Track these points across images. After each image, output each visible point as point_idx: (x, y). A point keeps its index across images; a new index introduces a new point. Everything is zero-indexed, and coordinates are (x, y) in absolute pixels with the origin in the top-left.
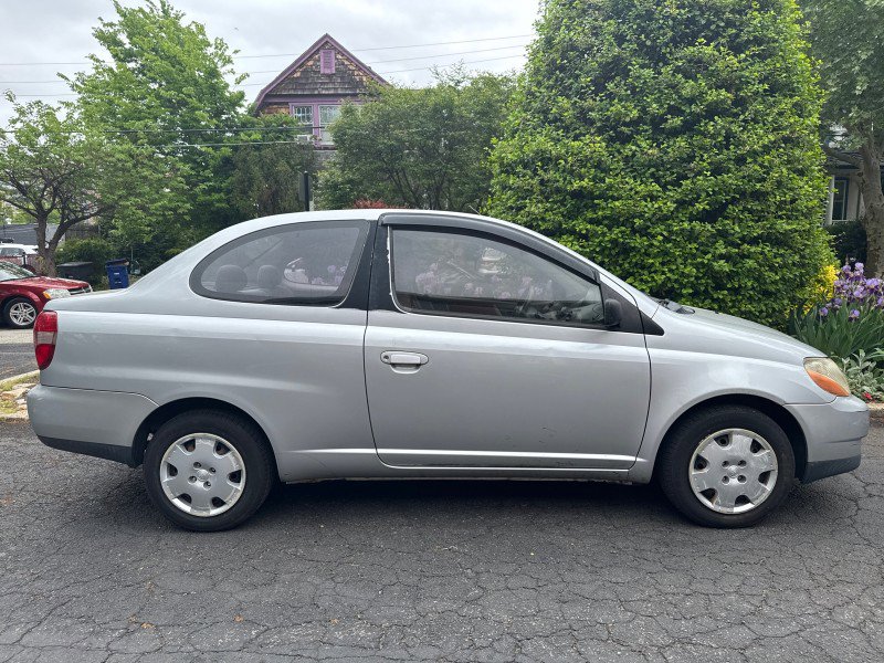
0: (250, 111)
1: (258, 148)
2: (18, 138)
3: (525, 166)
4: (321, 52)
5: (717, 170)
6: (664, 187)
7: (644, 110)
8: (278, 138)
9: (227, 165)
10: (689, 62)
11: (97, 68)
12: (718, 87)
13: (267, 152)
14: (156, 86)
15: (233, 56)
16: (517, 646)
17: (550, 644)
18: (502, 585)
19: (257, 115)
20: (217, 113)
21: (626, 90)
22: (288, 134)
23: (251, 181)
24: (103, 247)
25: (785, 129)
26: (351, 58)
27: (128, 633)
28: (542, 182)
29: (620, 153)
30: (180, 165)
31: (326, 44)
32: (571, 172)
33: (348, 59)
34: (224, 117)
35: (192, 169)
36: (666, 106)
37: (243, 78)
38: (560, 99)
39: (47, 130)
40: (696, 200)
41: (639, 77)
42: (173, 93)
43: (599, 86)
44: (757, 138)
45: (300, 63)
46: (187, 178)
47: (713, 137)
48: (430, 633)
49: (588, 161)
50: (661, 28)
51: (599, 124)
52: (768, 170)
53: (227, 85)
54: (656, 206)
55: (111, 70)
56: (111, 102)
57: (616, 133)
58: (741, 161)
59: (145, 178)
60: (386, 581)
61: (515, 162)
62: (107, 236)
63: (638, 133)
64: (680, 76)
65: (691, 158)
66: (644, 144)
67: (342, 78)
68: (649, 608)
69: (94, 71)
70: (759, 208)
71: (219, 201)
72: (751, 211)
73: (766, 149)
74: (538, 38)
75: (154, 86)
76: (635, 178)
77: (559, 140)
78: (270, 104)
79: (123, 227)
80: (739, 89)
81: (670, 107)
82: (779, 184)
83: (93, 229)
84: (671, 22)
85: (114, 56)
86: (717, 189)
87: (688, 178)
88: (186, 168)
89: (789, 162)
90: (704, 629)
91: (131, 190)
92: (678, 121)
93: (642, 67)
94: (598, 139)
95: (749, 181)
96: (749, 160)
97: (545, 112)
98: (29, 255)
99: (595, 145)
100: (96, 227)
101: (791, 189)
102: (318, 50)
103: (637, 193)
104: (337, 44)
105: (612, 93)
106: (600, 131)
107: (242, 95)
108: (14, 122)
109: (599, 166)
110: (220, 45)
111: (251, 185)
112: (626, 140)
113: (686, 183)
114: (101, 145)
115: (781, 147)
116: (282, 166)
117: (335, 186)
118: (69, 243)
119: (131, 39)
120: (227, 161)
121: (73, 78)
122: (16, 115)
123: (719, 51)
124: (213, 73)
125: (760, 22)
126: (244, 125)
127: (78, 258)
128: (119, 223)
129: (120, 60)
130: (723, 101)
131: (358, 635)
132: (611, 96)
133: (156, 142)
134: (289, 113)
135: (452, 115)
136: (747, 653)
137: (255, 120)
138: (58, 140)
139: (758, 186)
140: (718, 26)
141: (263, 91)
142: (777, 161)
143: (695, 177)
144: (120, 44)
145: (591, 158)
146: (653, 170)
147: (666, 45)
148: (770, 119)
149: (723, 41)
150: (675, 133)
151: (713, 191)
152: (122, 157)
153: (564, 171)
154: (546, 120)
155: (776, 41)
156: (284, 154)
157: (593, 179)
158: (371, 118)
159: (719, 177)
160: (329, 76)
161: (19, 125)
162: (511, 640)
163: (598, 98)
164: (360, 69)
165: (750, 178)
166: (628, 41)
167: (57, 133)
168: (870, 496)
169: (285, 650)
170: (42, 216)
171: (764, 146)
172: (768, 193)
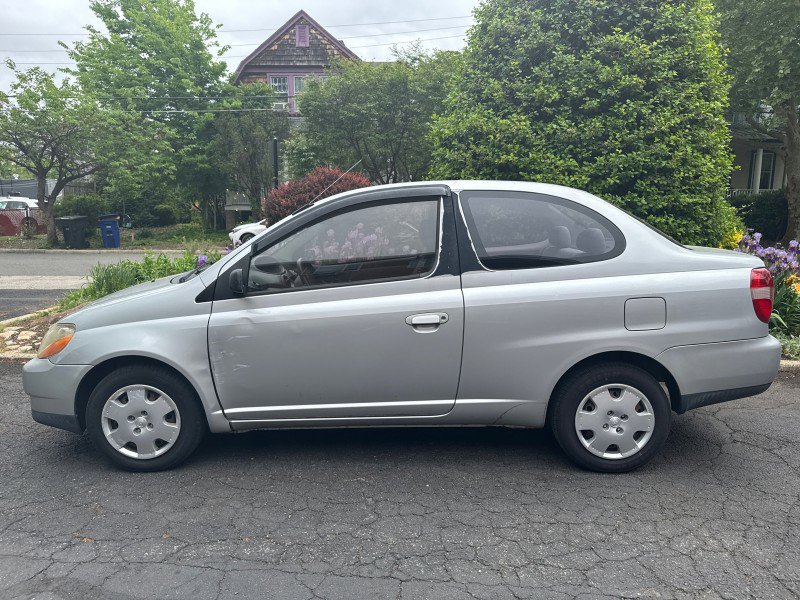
0: (231, 79)
1: (237, 115)
2: (20, 102)
3: (461, 140)
4: (297, 27)
5: (628, 148)
6: (581, 163)
7: (565, 93)
8: (256, 106)
9: (209, 130)
10: (607, 49)
11: (93, 38)
12: (632, 73)
13: (246, 119)
14: (147, 56)
15: (216, 30)
16: (395, 563)
17: (424, 563)
18: (395, 512)
19: (237, 84)
20: (201, 82)
21: (549, 74)
22: (266, 102)
23: (231, 144)
24: (97, 202)
25: (691, 112)
26: (324, 33)
27: (70, 545)
28: (475, 156)
29: (543, 130)
30: (166, 129)
31: (301, 20)
32: (500, 147)
33: (321, 34)
34: (208, 85)
35: (178, 132)
36: (584, 89)
37: (225, 49)
38: (491, 80)
39: (45, 95)
40: (608, 175)
41: (562, 62)
42: (161, 62)
43: (526, 69)
44: (665, 120)
45: (278, 37)
46: (173, 141)
47: (625, 118)
48: (325, 551)
49: (514, 138)
50: (582, 18)
51: (525, 104)
52: (673, 149)
53: (210, 56)
54: (572, 179)
55: (106, 40)
56: (105, 70)
57: (540, 113)
58: (649, 140)
59: (134, 140)
60: (296, 507)
61: (451, 137)
62: (102, 192)
63: (559, 113)
64: (598, 62)
65: (605, 137)
66: (563, 124)
67: (315, 51)
68: (515, 534)
69: (90, 41)
70: (665, 183)
71: (202, 162)
72: (657, 186)
73: (673, 130)
74: (475, 24)
75: (145, 56)
76: (555, 154)
77: (490, 118)
78: (250, 74)
79: (117, 184)
80: (651, 75)
81: (588, 90)
82: (684, 162)
83: (90, 186)
84: (591, 13)
85: (109, 28)
86: (626, 165)
87: (601, 155)
88: (172, 132)
89: (693, 142)
90: (557, 553)
91: (121, 151)
92: (595, 103)
93: (565, 53)
94: (523, 118)
95: (657, 158)
96: (657, 140)
97: (480, 92)
98: (31, 209)
99: (521, 123)
100: (92, 184)
101: (695, 167)
102: (294, 25)
103: (556, 167)
104: (312, 20)
105: (537, 76)
106: (526, 111)
107: (224, 66)
108: (15, 87)
109: (523, 142)
110: (206, 20)
111: (230, 148)
112: (548, 119)
113: (600, 160)
114: (94, 109)
115: (686, 128)
116: (259, 132)
117: (300, 153)
118: (67, 198)
119: (125, 11)
120: (209, 125)
121: (72, 47)
122: (17, 81)
123: (633, 39)
124: (198, 45)
125: (672, 14)
126: (225, 93)
127: (75, 213)
128: (112, 181)
129: (114, 31)
130: (636, 86)
131: (263, 552)
132: (536, 79)
133: (145, 107)
134: (267, 83)
135: (407, 90)
136: (589, 574)
137: (236, 88)
138: (56, 105)
139: (664, 163)
140: (634, 17)
141: (243, 63)
142: (683, 141)
143: (608, 153)
144: (115, 16)
145: (517, 135)
146: (571, 146)
147: (587, 34)
148: (677, 102)
149: (638, 30)
150: (592, 113)
151: (624, 167)
152: (114, 121)
153: (493, 146)
154: (480, 100)
155: (687, 31)
156: (261, 120)
157: (518, 154)
158: (334, 91)
159: (629, 155)
160: (304, 49)
161: (20, 90)
162: (391, 558)
163: (525, 81)
164: (332, 44)
165: (657, 156)
166: (552, 29)
167: (55, 99)
168: (735, 441)
169: (199, 563)
170: (41, 173)
171: (670, 127)
172: (673, 170)
